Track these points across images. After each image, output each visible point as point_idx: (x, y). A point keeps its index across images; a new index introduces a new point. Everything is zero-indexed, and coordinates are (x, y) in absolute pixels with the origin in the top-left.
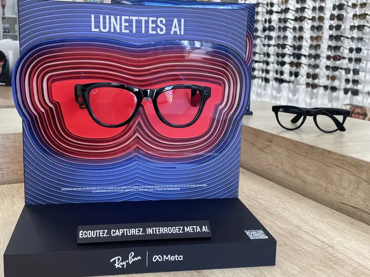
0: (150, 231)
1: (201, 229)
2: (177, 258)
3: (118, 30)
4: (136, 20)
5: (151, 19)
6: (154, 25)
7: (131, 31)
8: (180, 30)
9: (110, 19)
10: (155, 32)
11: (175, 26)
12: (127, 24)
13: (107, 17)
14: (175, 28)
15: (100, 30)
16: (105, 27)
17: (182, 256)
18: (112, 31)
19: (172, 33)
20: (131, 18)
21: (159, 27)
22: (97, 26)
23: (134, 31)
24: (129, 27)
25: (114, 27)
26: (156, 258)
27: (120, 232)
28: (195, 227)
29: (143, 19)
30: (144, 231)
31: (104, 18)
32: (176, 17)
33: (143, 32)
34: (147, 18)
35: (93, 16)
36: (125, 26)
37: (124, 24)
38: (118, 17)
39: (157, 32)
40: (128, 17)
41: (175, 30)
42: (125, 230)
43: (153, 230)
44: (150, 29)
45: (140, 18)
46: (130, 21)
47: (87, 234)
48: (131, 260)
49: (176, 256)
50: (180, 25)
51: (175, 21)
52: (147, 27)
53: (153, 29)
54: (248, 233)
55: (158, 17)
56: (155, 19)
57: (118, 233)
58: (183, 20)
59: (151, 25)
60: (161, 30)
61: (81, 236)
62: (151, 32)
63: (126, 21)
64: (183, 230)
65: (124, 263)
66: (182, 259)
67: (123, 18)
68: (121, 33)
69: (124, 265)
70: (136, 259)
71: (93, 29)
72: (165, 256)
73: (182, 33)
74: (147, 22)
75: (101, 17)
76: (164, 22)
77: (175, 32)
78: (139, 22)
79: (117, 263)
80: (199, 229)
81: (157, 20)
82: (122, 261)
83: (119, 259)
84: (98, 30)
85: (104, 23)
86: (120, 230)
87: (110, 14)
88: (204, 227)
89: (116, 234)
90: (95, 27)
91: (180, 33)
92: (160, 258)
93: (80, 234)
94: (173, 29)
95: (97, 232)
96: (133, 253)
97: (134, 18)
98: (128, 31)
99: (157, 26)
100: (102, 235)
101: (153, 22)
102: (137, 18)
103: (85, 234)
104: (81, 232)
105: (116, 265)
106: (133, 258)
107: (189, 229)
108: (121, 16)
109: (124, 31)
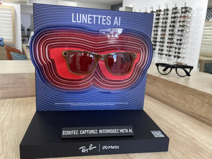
0: (101, 131)
1: (129, 131)
2: (116, 147)
3: (86, 22)
4: (96, 17)
5: (103, 17)
6: (105, 20)
7: (93, 23)
8: (118, 23)
9: (82, 16)
10: (105, 24)
11: (116, 21)
12: (91, 19)
13: (81, 15)
14: (116, 22)
15: (76, 21)
16: (79, 20)
17: (118, 147)
18: (83, 22)
19: (114, 25)
20: (93, 16)
21: (107, 21)
22: (75, 20)
23: (94, 23)
24: (92, 21)
25: (84, 20)
26: (104, 147)
27: (85, 132)
28: (125, 129)
29: (99, 16)
30: (98, 131)
31: (79, 15)
32: (116, 16)
33: (99, 23)
34: (101, 16)
35: (73, 14)
36: (90, 20)
37: (89, 19)
38: (86, 15)
39: (106, 24)
40: (91, 15)
41: (116, 23)
42: (88, 131)
43: (103, 131)
44: (103, 22)
45: (98, 16)
46: (92, 17)
47: (67, 133)
48: (91, 148)
49: (115, 146)
50: (118, 21)
51: (116, 18)
52: (101, 21)
53: (104, 22)
54: (153, 132)
55: (107, 16)
56: (105, 17)
57: (84, 132)
58: (120, 18)
59: (103, 20)
60: (109, 23)
61: (64, 134)
62: (103, 24)
63: (90, 17)
64: (119, 131)
65: (87, 150)
66: (118, 148)
67: (89, 15)
68: (87, 24)
69: (86, 151)
70: (93, 148)
71: (73, 21)
72: (109, 146)
73: (119, 25)
74: (101, 18)
75: (77, 14)
76: (110, 19)
77: (116, 24)
78: (97, 18)
79: (83, 150)
80: (127, 131)
81: (106, 17)
82: (86, 149)
83: (84, 148)
84: (75, 22)
85: (79, 17)
86: (85, 131)
87: (82, 13)
88: (130, 129)
89: (83, 133)
90: (74, 20)
91: (118, 25)
92: (106, 147)
93: (63, 133)
94: (115, 23)
95: (72, 132)
96: (92, 145)
97: (95, 16)
98: (91, 23)
99: (106, 21)
100: (75, 133)
101: (105, 18)
102: (96, 16)
103: (66, 133)
104: (64, 131)
105: (83, 151)
106: (92, 147)
107: (122, 131)
108: (88, 14)
109: (89, 22)
